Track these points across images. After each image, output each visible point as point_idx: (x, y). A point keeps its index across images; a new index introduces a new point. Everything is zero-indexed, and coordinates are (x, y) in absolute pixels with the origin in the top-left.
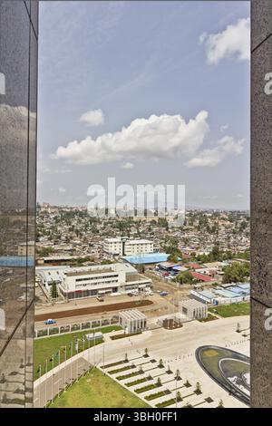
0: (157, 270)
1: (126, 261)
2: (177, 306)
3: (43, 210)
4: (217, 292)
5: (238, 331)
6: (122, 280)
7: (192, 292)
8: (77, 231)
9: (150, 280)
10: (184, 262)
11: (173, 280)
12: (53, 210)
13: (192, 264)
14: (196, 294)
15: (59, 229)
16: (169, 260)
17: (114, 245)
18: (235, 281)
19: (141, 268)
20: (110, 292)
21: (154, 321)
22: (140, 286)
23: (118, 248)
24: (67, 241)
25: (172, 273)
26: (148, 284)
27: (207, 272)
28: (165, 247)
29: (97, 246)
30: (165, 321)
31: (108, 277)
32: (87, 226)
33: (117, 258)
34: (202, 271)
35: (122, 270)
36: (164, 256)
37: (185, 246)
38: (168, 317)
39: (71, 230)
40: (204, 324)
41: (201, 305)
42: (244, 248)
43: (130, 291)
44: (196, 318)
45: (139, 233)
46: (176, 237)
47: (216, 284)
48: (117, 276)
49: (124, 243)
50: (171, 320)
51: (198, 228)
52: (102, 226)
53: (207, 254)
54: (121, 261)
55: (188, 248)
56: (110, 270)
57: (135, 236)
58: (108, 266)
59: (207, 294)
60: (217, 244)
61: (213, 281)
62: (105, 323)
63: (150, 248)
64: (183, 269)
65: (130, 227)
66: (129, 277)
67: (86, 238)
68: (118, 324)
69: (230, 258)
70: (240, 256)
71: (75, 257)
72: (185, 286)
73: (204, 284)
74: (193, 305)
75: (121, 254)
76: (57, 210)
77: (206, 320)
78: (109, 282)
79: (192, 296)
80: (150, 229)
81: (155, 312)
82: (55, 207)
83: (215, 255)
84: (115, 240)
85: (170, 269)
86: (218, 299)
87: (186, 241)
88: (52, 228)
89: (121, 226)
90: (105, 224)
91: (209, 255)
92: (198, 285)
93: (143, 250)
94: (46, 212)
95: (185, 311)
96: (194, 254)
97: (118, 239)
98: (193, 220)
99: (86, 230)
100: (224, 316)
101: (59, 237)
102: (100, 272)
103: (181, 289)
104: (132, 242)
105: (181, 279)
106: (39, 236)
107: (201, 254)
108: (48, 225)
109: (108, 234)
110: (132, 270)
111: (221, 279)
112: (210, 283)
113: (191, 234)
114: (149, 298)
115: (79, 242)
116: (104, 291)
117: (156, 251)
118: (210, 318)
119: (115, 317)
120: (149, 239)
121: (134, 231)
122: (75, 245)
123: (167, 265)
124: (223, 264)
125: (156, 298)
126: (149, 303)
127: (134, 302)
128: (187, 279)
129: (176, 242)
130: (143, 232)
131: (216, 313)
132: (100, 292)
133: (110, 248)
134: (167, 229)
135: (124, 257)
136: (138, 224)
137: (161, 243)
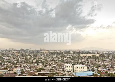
16: (93, 74)
17: (68, 67)
23: (70, 69)
33: (70, 73)
37: (103, 69)
45: (82, 62)
46: (100, 64)
49: (73, 66)
51: (111, 60)
52: (66, 59)
53: (113, 72)
55: (105, 70)
57: (80, 63)
63: (85, 69)
65: (78, 59)
80: (87, 60)
84: (69, 65)
87: (105, 66)
89: (74, 59)
90: (68, 58)
91: (114, 74)
96: (106, 73)
97: (71, 65)
98: (109, 56)
109: (67, 63)
113: (107, 63)
117: (88, 70)
120: (86, 65)
121: (80, 61)
130: (84, 62)
133: (67, 69)
134: (96, 60)
135: (73, 73)
136: (82, 58)
137: (92, 67)
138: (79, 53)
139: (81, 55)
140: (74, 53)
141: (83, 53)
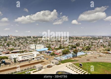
0: (45, 53)
1: (36, 51)
2: (51, 62)
3: (10, 37)
4: (61, 57)
5: (66, 67)
6: (35, 56)
7: (55, 58)
8: (21, 43)
9: (43, 55)
10: (52, 50)
11: (50, 55)
12: (14, 37)
13: (54, 50)
14: (56, 58)
15: (16, 42)
16: (48, 50)
17: (32, 46)
18: (65, 54)
19: (41, 52)
20: (32, 60)
21: (45, 66)
22: (40, 57)
23: (34, 47)
24: (19, 46)
25: (49, 53)
26: (43, 57)
27: (58, 52)
28: (47, 46)
29: (28, 47)
30: (48, 66)
31: (31, 55)
32: (24, 41)
33: (34, 50)
34: (57, 52)
35: (35, 53)
36: (47, 49)
37: (52, 46)
38: (48, 65)
39: (19, 43)
40: (58, 66)
41: (57, 61)
42: (67, 45)
43: (38, 59)
44: (56, 64)
45: (40, 43)
46: (50, 43)
47: (61, 55)
48: (34, 55)
49: (35, 46)
50: (49, 66)
52: (29, 41)
53: (58, 47)
54: (35, 51)
55: (53, 46)
56: (32, 54)
57: (39, 44)
58: (31, 53)
59: (59, 58)
60: (61, 45)
61: (60, 54)
62: (31, 68)
63: (43, 47)
64: (52, 52)
65: (37, 41)
66: (37, 55)
67: (24, 45)
68: (35, 68)
69: (64, 48)
70: (66, 48)
71: (21, 51)
72: (53, 56)
73: (57, 55)
74: (55, 61)
75: (35, 49)
76: (15, 37)
77: (58, 65)
78: (32, 57)
79: (55, 59)
80: (43, 42)
81: (45, 64)
82: (14, 36)
83: (60, 48)
84: (33, 45)
85: (49, 52)
86: (61, 59)
87: (53, 44)
88: (14, 42)
89: (35, 41)
90: (30, 41)
91: (59, 48)
92: (56, 56)
93: (41, 47)
94: (11, 38)
95: (53, 63)
96: (55, 48)
97: (34, 45)
99: (24, 43)
100: (63, 63)
101: (16, 45)
102: (29, 54)
103: (52, 57)
104: (38, 45)
105: (52, 55)
106: (9, 45)
107: (57, 47)
108: (12, 42)
109: (31, 44)
110: (38, 53)
111: (62, 54)
112: (59, 55)
113: (54, 43)
114: (43, 60)
115: (22, 46)
116: (30, 60)
117: (45, 47)
118: (59, 64)
119: (34, 66)
120: (42, 44)
121: (38, 42)
122: (21, 47)
123: (48, 51)
124: (62, 50)
125: (45, 60)
126: (43, 62)
127: (39, 62)
128: (53, 54)
129: (50, 45)
131: (61, 62)
132: (29, 60)
133: (31, 47)
134: (47, 42)
135: (36, 50)
136: (39, 40)
137: (46, 45)
138: (37, 37)
139: (39, 39)
140: (34, 37)
141: (39, 37)
